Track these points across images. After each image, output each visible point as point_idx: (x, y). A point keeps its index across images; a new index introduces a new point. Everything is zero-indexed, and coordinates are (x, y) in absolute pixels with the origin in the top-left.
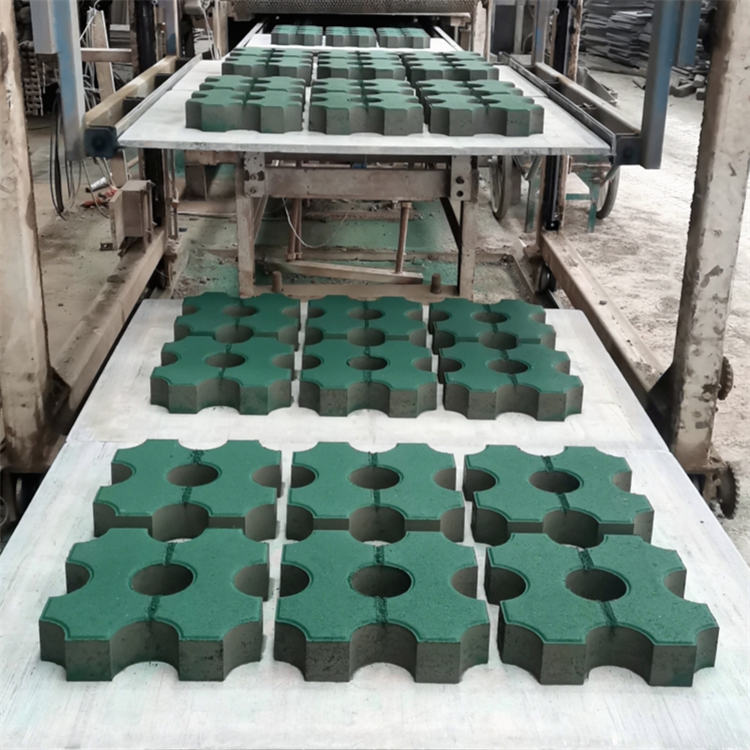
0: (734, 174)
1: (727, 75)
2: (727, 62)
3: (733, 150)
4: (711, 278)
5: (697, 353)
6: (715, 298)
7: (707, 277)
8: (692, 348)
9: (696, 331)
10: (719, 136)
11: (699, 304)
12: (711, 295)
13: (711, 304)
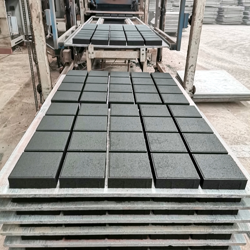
0: (196, 44)
1: (195, 21)
2: (195, 19)
3: (196, 39)
4: (191, 67)
5: (188, 84)
6: (192, 71)
7: (190, 67)
8: (187, 82)
9: (188, 79)
10: (193, 35)
11: (188, 73)
12: (191, 71)
13: (191, 73)
